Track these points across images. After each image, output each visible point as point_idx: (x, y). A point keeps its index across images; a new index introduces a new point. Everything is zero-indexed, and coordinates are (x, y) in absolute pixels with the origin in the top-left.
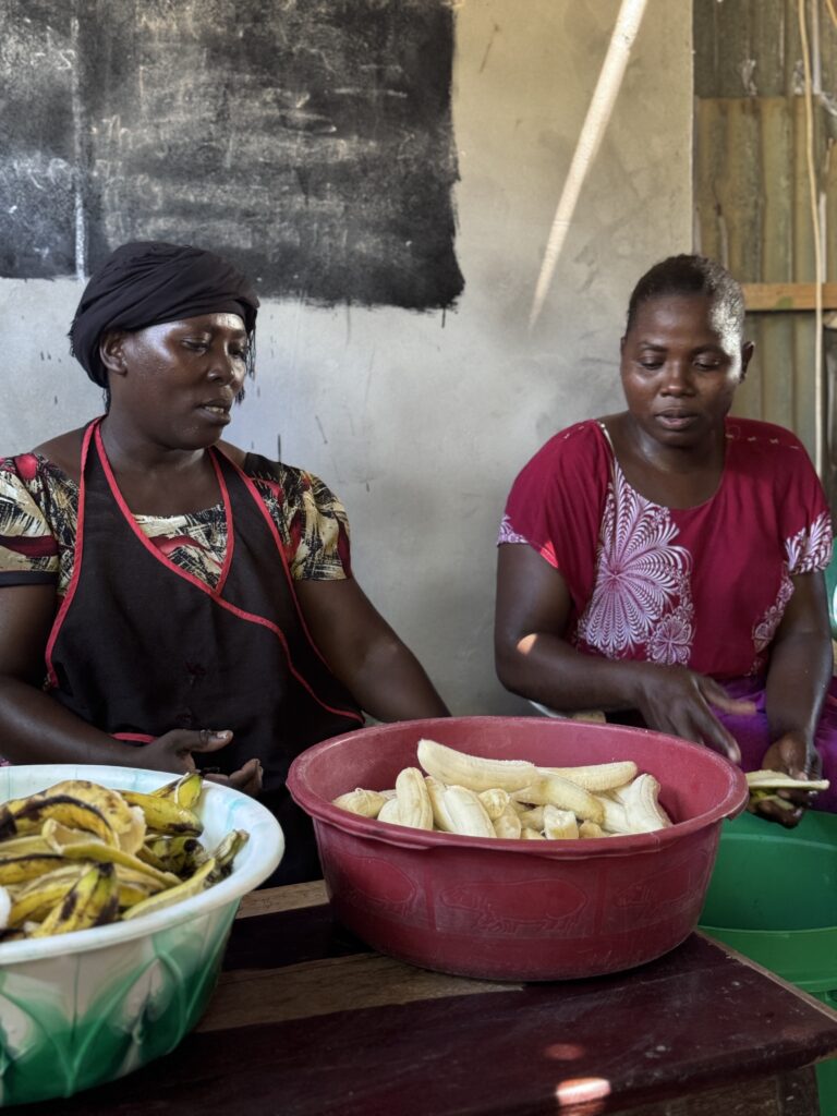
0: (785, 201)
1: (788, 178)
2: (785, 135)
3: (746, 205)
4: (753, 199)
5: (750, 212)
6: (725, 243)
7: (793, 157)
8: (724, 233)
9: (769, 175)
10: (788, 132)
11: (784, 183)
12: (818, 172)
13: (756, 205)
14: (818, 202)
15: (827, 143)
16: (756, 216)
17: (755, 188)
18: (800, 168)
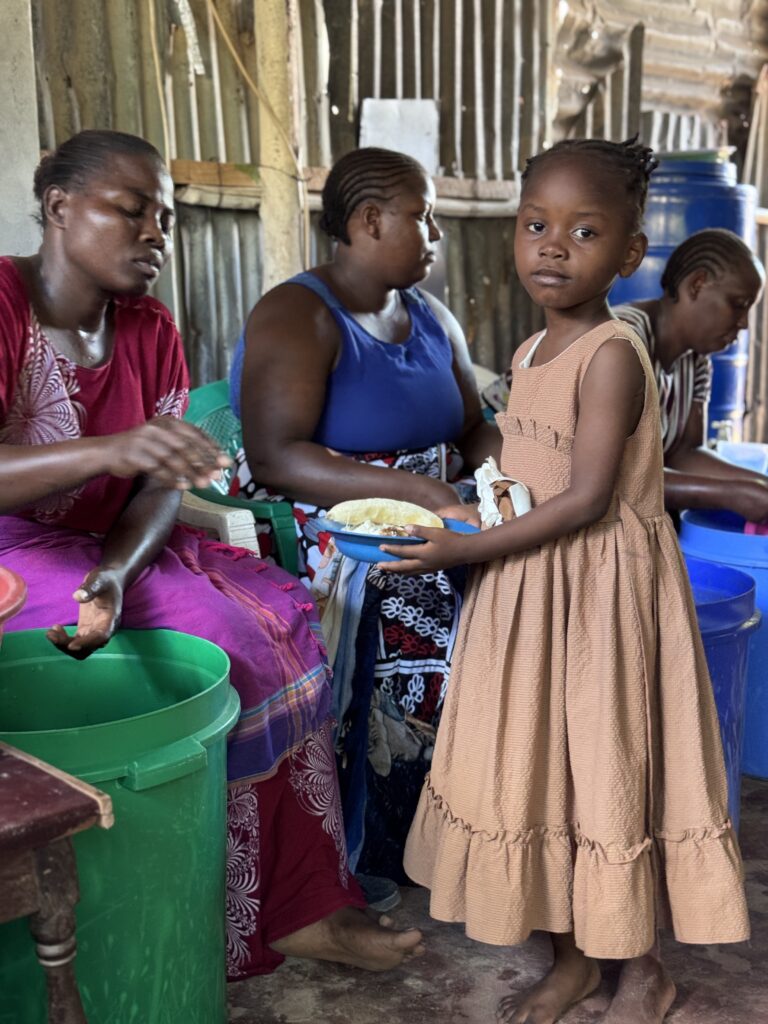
0: (133, 80)
1: (134, 57)
2: (129, 16)
3: (95, 80)
4: (101, 74)
5: (100, 87)
6: (77, 114)
7: (138, 38)
8: (75, 104)
9: (117, 54)
10: (132, 14)
11: (131, 62)
12: (162, 55)
13: (105, 80)
14: (164, 83)
15: (170, 28)
16: (106, 91)
17: (103, 64)
18: (146, 49)
